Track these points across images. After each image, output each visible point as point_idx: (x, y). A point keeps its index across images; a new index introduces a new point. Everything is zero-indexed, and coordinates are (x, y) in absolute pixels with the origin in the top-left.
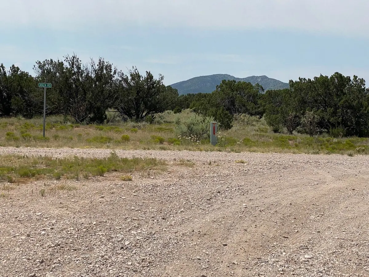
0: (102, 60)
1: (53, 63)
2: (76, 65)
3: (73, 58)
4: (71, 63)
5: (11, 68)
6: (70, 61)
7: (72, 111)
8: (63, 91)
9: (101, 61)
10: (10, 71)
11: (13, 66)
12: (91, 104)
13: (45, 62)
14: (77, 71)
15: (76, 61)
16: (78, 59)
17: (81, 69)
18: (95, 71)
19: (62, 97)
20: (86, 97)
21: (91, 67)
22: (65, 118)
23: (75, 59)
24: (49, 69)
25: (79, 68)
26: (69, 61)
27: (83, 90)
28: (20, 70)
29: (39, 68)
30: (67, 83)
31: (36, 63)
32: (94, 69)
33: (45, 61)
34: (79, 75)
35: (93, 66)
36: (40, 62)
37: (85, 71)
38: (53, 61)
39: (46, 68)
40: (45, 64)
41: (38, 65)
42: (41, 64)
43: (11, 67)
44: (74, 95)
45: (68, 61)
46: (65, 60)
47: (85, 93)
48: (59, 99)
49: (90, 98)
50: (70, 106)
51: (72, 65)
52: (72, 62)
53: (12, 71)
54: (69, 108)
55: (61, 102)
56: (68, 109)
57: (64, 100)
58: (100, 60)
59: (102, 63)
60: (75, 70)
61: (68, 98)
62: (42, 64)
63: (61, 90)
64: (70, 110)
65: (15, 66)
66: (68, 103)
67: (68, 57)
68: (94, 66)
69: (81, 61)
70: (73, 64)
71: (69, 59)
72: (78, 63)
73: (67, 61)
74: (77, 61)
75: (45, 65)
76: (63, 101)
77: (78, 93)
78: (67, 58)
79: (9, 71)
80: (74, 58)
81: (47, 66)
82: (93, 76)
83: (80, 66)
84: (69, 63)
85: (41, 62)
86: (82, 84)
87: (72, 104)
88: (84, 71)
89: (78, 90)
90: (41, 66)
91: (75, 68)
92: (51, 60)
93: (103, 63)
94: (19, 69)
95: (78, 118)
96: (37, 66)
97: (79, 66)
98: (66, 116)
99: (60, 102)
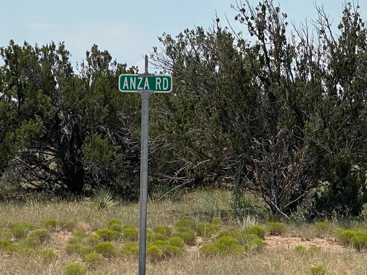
0: (352, 12)
1: (206, 38)
2: (269, 31)
3: (260, 8)
4: (254, 25)
5: (88, 53)
6: (252, 18)
7: (259, 177)
8: (230, 114)
9: (349, 14)
10: (86, 63)
11: (95, 48)
12: (319, 153)
13: (182, 36)
14: (273, 47)
15: (270, 18)
16: (278, 9)
17: (288, 43)
18: (332, 47)
19: (226, 135)
20: (305, 131)
21: (316, 36)
22: (237, 199)
23: (267, 11)
24: (194, 56)
25: (279, 39)
26: (249, 20)
27: (294, 107)
28: (112, 61)
29: (167, 54)
30: (242, 88)
31: (160, 39)
32: (328, 42)
33: (184, 34)
34: (281, 61)
35: (323, 31)
36: (169, 39)
37: (298, 48)
38: (205, 34)
39: (187, 54)
40: (183, 43)
41: (165, 48)
42: (173, 42)
43: (90, 51)
44: (266, 124)
45: (247, 18)
46: (236, 18)
47: (300, 120)
48: (216, 141)
49: (316, 133)
50: (251, 163)
51: (259, 30)
52: (257, 21)
53: (90, 64)
54: (249, 168)
55: (225, 149)
56: (245, 170)
57: (233, 144)
58: (346, 10)
59: (353, 19)
60: (268, 48)
61: (245, 135)
62: (177, 42)
63: (226, 113)
64: (251, 176)
65: (99, 49)
66: (245, 151)
67: (246, 8)
68: (327, 30)
69: (286, 16)
70: (261, 27)
71: (249, 13)
72: (277, 22)
73: (243, 19)
74: (275, 17)
75: (184, 45)
76: (231, 148)
77: (276, 118)
78: (243, 10)
79: (83, 65)
80: (264, 9)
81: (189, 48)
82: (324, 63)
83: (284, 31)
84: (250, 24)
85: (173, 38)
86: (290, 91)
87: (260, 157)
88: (296, 49)
89: (276, 110)
90: (173, 49)
91: (269, 40)
92: (200, 31)
93: (356, 19)
94: (110, 58)
95: (278, 200)
96: (162, 48)
97: (280, 33)
98: (241, 195)
99: (221, 149)
